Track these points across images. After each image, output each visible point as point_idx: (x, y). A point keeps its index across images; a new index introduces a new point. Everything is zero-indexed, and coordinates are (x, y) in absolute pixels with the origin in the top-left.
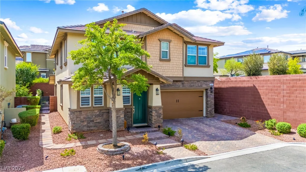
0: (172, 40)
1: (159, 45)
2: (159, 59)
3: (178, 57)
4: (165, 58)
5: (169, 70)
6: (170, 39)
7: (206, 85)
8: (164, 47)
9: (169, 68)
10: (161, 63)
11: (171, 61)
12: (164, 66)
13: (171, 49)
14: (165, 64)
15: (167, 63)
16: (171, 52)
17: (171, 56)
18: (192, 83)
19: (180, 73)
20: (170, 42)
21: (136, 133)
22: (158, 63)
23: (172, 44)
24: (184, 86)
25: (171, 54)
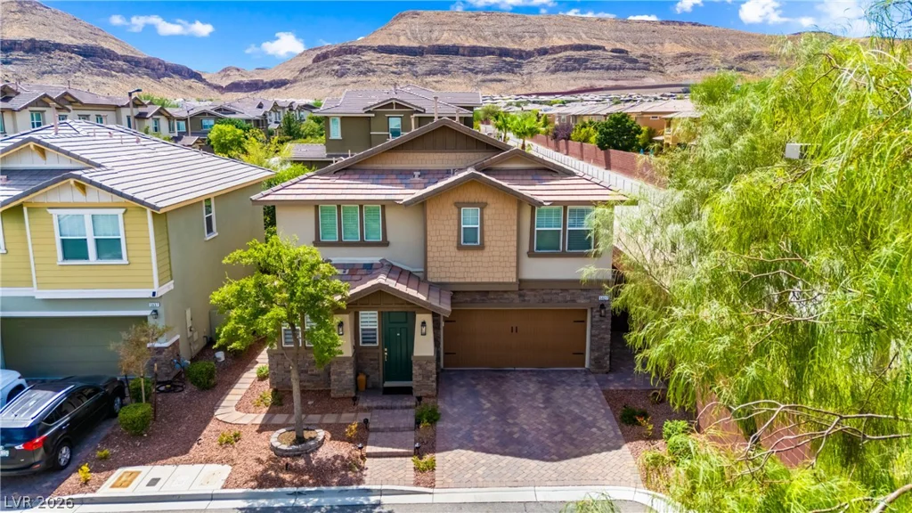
0: (490, 201)
1: (455, 217)
2: (455, 244)
3: (504, 239)
4: (470, 242)
5: (481, 269)
6: (484, 200)
7: (588, 298)
8: (470, 218)
9: (480, 264)
10: (461, 254)
11: (487, 249)
12: (469, 259)
13: (487, 223)
14: (471, 257)
15: (476, 253)
16: (486, 228)
17: (486, 239)
18: (545, 294)
19: (508, 275)
20: (483, 206)
21: (368, 407)
22: (453, 254)
23: (488, 212)
24: (524, 301)
25: (487, 233)
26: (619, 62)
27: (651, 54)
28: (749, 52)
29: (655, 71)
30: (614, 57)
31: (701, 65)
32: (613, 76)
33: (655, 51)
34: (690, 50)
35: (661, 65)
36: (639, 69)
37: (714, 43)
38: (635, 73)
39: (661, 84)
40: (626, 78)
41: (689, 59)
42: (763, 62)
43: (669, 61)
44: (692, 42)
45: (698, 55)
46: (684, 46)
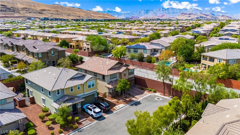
11: (126, 76)
17: (126, 74)
19: (128, 78)
26: (5, 9)
27: (14, 7)
28: (43, 8)
29: (17, 12)
30: (3, 7)
31: (31, 11)
32: (4, 13)
33: (15, 6)
34: (26, 7)
35: (18, 10)
36: (12, 12)
37: (32, 5)
38: (11, 13)
39: (20, 16)
40: (8, 14)
41: (27, 9)
42: (47, 12)
43: (20, 9)
44: (26, 5)
45: (29, 8)
46: (24, 5)
